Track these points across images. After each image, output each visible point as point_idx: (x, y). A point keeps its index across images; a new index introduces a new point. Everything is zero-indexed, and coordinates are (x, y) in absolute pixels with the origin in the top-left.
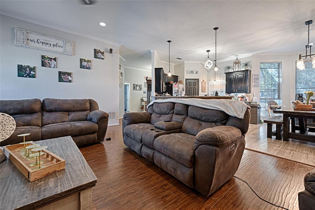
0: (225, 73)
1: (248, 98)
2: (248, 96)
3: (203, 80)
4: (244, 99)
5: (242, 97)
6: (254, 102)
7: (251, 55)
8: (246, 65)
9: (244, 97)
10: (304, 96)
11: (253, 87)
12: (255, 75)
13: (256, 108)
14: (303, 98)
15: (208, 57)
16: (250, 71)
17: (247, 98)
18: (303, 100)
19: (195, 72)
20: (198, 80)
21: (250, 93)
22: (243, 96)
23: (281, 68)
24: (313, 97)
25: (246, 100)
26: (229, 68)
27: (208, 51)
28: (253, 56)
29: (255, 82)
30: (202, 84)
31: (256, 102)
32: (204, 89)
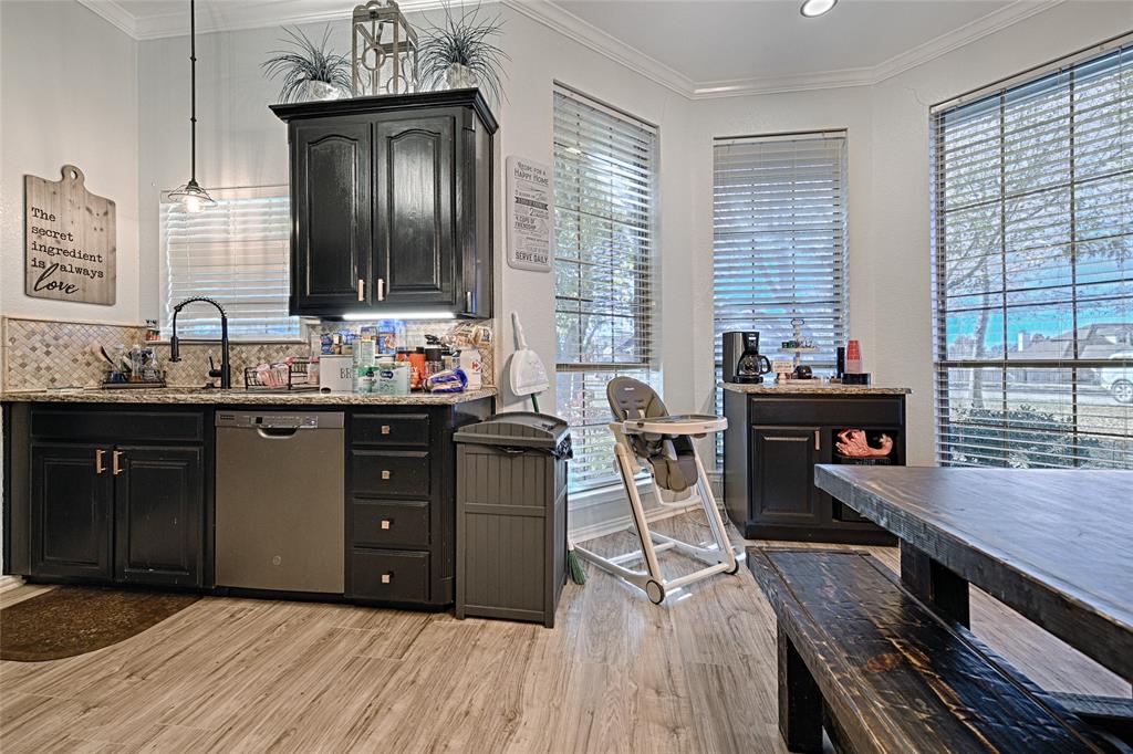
0: (280, 111)
1: (476, 356)
2: (474, 343)
3: (69, 173)
4: (447, 372)
5: (428, 355)
6: (520, 393)
8: (459, 53)
9: (447, 353)
10: (764, 349)
12: (522, 171)
13: (540, 461)
14: (763, 361)
17: (468, 359)
18: (760, 368)
21: (491, 316)
22: (432, 340)
25: (463, 377)
29: (524, 224)
30: (33, 202)
31: (532, 395)
32: (78, 263)
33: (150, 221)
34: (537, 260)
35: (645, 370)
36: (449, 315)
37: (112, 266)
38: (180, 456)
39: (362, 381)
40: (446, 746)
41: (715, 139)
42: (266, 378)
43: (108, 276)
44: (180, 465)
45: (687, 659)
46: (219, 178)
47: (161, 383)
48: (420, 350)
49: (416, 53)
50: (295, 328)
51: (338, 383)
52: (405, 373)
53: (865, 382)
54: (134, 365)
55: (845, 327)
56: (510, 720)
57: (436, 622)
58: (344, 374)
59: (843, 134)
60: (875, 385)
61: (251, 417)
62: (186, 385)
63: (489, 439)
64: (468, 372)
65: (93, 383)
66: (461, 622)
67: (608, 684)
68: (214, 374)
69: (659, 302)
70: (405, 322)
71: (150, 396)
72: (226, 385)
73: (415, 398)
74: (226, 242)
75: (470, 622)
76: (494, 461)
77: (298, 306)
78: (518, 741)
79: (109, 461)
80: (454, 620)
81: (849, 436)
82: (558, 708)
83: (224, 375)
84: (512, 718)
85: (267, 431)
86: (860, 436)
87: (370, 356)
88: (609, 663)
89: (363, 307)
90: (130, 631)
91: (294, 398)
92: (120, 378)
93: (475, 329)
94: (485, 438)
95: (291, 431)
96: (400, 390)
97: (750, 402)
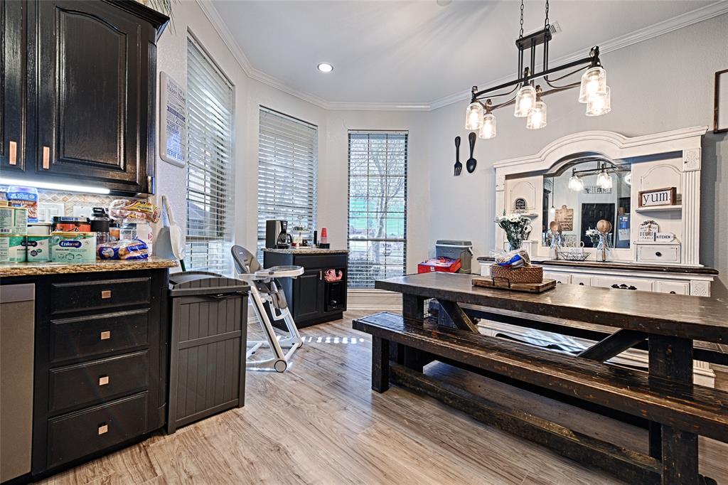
35: (221, 241)
40: (261, 481)
41: (261, 106)
45: (321, 385)
53: (329, 248)
55: (314, 221)
56: (279, 450)
57: (151, 445)
60: (333, 249)
63: (203, 291)
66: (175, 435)
67: (303, 411)
69: (233, 198)
75: (179, 432)
76: (204, 307)
78: (294, 453)
80: (166, 437)
81: (330, 273)
82: (294, 432)
84: (278, 448)
86: (333, 272)
88: (292, 403)
94: (200, 291)
97: (294, 258)
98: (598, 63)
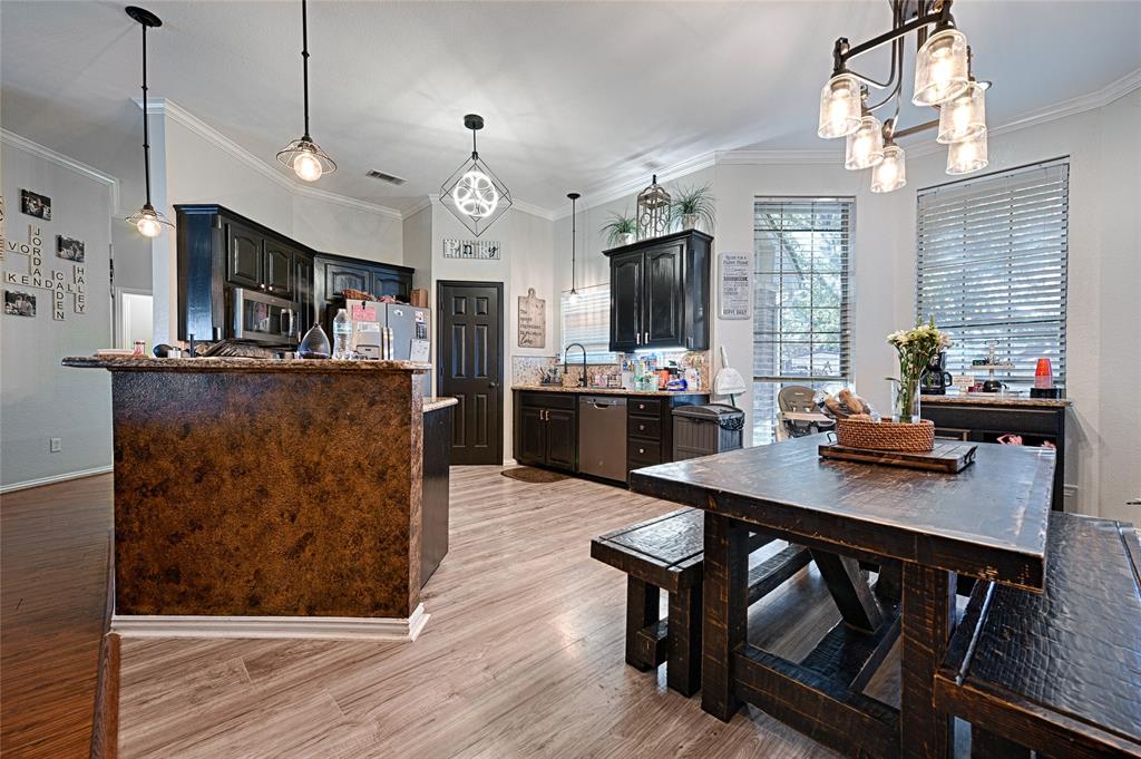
0: (606, 253)
1: (694, 372)
2: (694, 365)
3: (532, 291)
4: (678, 380)
5: (670, 371)
6: (723, 393)
7: (713, 162)
8: (688, 208)
9: (680, 370)
10: (947, 367)
11: (720, 318)
12: (730, 261)
13: (712, 427)
14: (946, 377)
15: (475, 154)
16: (708, 240)
17: (690, 375)
18: (942, 382)
19: (484, 250)
20: (499, 286)
21: (708, 348)
22: (673, 363)
23: (854, 229)
24: (991, 371)
25: (685, 384)
26: (624, 228)
27: (474, 122)
28: (721, 165)
29: (729, 292)
30: (521, 307)
31: (732, 395)
32: (533, 330)
33: (557, 306)
34: (739, 312)
36: (684, 349)
37: (544, 330)
38: (567, 414)
39: (638, 384)
41: (919, 190)
42: (600, 382)
43: (543, 335)
44: (567, 418)
46: (583, 282)
47: (561, 384)
48: (666, 369)
49: (670, 207)
50: (613, 357)
51: (629, 384)
52: (655, 381)
54: (552, 375)
58: (632, 381)
59: (1066, 161)
61: (592, 398)
62: (570, 384)
63: (693, 415)
64: (689, 381)
65: (538, 383)
68: (581, 380)
70: (664, 353)
71: (558, 389)
72: (585, 385)
73: (659, 393)
74: (586, 314)
76: (690, 425)
77: (613, 347)
79: (544, 415)
81: (1006, 440)
83: (584, 380)
85: (599, 405)
86: (1017, 440)
87: (644, 371)
89: (639, 347)
90: (551, 481)
91: (609, 391)
92: (546, 381)
93: (696, 357)
95: (606, 406)
96: (653, 388)
98: (950, 23)
